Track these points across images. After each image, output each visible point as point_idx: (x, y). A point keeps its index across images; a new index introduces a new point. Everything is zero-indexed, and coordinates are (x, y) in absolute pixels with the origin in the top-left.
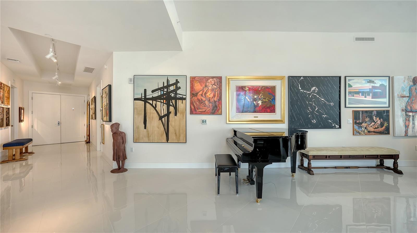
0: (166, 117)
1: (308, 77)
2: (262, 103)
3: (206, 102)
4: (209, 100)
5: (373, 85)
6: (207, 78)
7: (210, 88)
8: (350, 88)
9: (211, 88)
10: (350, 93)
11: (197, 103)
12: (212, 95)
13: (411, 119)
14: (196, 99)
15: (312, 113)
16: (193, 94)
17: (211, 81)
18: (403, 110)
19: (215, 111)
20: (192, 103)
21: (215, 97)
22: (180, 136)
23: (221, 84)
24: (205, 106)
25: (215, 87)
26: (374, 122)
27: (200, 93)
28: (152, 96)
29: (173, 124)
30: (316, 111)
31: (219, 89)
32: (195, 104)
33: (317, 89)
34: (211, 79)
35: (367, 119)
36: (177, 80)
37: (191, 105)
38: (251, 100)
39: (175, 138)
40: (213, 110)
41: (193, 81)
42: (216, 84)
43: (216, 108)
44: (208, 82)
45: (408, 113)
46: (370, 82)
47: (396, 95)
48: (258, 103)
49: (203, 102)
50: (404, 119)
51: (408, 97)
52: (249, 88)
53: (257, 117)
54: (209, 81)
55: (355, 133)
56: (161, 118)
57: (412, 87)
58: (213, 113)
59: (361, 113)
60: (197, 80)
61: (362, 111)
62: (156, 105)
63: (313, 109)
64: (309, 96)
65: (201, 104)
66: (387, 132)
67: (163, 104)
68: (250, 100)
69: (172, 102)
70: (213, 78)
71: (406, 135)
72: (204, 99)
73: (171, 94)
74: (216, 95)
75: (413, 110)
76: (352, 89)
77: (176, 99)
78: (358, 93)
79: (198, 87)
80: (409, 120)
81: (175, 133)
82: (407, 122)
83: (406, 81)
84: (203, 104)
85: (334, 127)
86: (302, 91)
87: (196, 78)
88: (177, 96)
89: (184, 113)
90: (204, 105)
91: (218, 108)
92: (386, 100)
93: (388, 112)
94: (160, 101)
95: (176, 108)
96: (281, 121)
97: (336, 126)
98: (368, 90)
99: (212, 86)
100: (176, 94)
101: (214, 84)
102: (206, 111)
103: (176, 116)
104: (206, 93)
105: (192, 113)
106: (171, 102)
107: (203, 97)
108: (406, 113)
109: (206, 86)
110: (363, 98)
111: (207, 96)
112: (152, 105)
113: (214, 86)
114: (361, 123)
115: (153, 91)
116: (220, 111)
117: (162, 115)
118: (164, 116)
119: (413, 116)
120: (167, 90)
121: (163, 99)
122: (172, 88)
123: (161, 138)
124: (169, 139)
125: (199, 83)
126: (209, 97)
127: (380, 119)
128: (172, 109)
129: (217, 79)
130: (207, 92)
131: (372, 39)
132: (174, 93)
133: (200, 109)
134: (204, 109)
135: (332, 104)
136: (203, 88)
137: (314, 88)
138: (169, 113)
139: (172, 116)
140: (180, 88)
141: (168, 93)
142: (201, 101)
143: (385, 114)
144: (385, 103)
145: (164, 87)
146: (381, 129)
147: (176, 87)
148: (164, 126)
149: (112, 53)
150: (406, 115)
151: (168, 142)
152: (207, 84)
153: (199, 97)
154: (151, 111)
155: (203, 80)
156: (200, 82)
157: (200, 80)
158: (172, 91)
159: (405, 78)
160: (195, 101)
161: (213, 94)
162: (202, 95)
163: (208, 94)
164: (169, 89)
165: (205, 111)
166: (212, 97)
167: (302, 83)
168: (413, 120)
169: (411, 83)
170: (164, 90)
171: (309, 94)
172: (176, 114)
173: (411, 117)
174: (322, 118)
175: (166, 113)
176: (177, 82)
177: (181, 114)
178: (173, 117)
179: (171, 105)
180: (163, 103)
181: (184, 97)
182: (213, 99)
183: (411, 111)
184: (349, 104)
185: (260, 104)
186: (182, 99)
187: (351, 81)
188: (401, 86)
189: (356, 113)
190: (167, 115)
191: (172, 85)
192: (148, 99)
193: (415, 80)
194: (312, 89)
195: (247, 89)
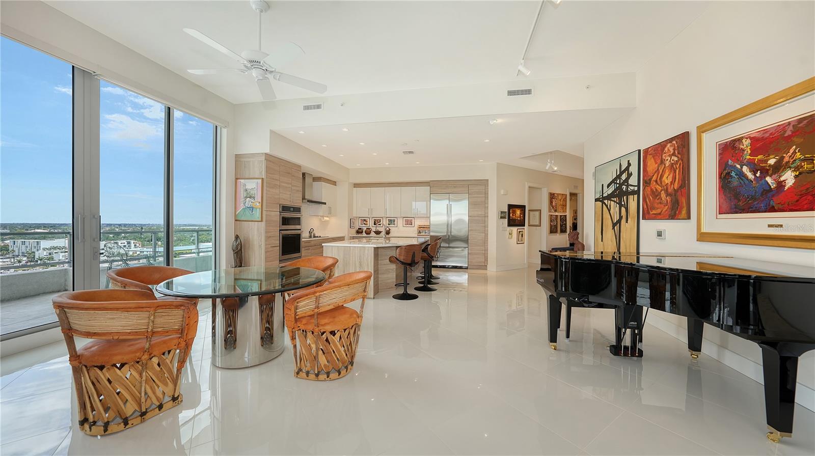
0: (618, 224)
2: (796, 177)
3: (662, 195)
4: (667, 190)
7: (667, 163)
9: (669, 163)
11: (651, 197)
12: (670, 179)
14: (649, 190)
16: (646, 182)
17: (669, 148)
19: (676, 212)
20: (644, 199)
21: (675, 181)
23: (684, 149)
24: (660, 203)
25: (676, 159)
27: (654, 178)
28: (608, 193)
31: (682, 162)
32: (647, 200)
34: (669, 145)
36: (629, 162)
37: (644, 203)
38: (758, 175)
40: (673, 209)
41: (646, 156)
42: (676, 152)
43: (677, 205)
44: (665, 153)
48: (782, 179)
49: (657, 196)
52: (751, 138)
54: (666, 149)
56: (614, 225)
58: (672, 216)
60: (651, 152)
62: (610, 207)
65: (655, 200)
67: (616, 204)
68: (755, 175)
69: (624, 200)
72: (659, 188)
73: (623, 186)
74: (677, 177)
77: (628, 193)
79: (651, 166)
84: (658, 199)
87: (649, 150)
88: (629, 189)
89: (635, 217)
90: (659, 200)
91: (681, 204)
94: (614, 199)
95: (627, 209)
99: (671, 158)
100: (628, 186)
101: (674, 154)
102: (663, 212)
103: (627, 223)
104: (662, 177)
105: (645, 217)
107: (658, 186)
109: (662, 161)
111: (664, 181)
112: (607, 206)
113: (673, 158)
115: (608, 186)
117: (615, 221)
120: (620, 181)
121: (616, 196)
122: (624, 177)
125: (652, 159)
126: (667, 183)
128: (623, 211)
130: (663, 173)
132: (626, 185)
133: (654, 208)
134: (659, 210)
136: (658, 166)
138: (621, 217)
140: (631, 175)
141: (621, 185)
142: (655, 194)
145: (615, 179)
147: (628, 173)
148: (617, 239)
152: (664, 156)
153: (654, 185)
154: (606, 216)
155: (658, 150)
156: (653, 157)
157: (654, 153)
158: (624, 182)
160: (647, 195)
161: (671, 175)
162: (656, 181)
163: (665, 178)
165: (660, 214)
166: (671, 183)
170: (617, 182)
172: (627, 220)
175: (619, 218)
176: (629, 165)
177: (632, 220)
178: (624, 225)
179: (623, 205)
180: (616, 202)
181: (636, 189)
182: (672, 185)
185: (791, 182)
186: (633, 193)
190: (619, 221)
191: (624, 171)
192: (604, 198)
195: (746, 144)
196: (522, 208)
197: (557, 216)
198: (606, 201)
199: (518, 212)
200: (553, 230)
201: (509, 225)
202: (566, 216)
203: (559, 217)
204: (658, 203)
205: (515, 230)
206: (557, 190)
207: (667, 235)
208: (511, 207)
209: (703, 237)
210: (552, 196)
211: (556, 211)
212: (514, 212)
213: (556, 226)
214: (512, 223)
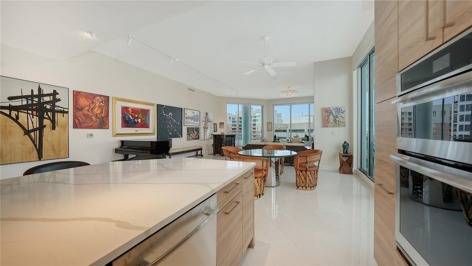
0: (38, 131)
1: (168, 106)
3: (93, 118)
4: (97, 116)
5: (194, 114)
6: (94, 96)
7: (97, 105)
8: (186, 115)
9: (99, 105)
10: (186, 118)
11: (83, 117)
12: (99, 112)
14: (81, 113)
15: (169, 128)
16: (77, 108)
17: (99, 99)
19: (102, 126)
20: (75, 117)
21: (102, 113)
22: (60, 151)
23: (108, 103)
24: (92, 121)
25: (103, 105)
26: (194, 133)
28: (10, 105)
29: (50, 139)
30: (172, 128)
31: (106, 107)
32: (79, 118)
33: (172, 114)
34: (98, 97)
35: (192, 132)
36: (55, 91)
37: (75, 120)
38: (133, 118)
39: (52, 154)
40: (100, 125)
41: (78, 95)
42: (103, 102)
43: (103, 123)
44: (96, 100)
46: (193, 113)
47: (201, 121)
48: (138, 120)
49: (89, 117)
50: (204, 132)
51: (205, 121)
53: (138, 131)
54: (97, 98)
55: (188, 139)
56: (27, 132)
57: (206, 117)
58: (100, 127)
59: (190, 129)
60: (82, 95)
62: (17, 117)
63: (170, 126)
64: (168, 118)
65: (87, 119)
66: (198, 138)
67: (31, 116)
69: (47, 114)
70: (100, 96)
71: (204, 139)
72: (90, 114)
73: (46, 105)
74: (104, 112)
75: (206, 127)
77: (53, 111)
78: (189, 118)
79: (83, 102)
81: (53, 149)
84: (89, 119)
85: (180, 137)
86: (164, 114)
87: (81, 93)
88: (56, 108)
89: (66, 127)
90: (91, 120)
91: (105, 123)
92: (198, 122)
93: (199, 128)
94: (26, 111)
95: (53, 122)
96: (153, 134)
98: (192, 117)
99: (100, 103)
100: (54, 106)
101: (102, 102)
102: (93, 126)
103: (54, 130)
104: (92, 109)
105: (75, 126)
106: (45, 114)
107: (89, 113)
108: (204, 129)
109: (93, 103)
110: (190, 121)
111: (94, 112)
112: (9, 116)
113: (101, 103)
114: (190, 134)
115: (11, 98)
116: (107, 126)
117: (31, 128)
118: (34, 130)
120: (39, 100)
121: (32, 110)
122: (47, 99)
123: (28, 157)
124: (42, 156)
125: (85, 99)
126: (97, 113)
127: (196, 132)
128: (46, 122)
129: (105, 98)
130: (94, 108)
131: (194, 91)
132: (50, 105)
133: (86, 123)
134: (90, 124)
135: (178, 123)
136: (90, 104)
138: (41, 127)
139: (47, 130)
140: (59, 100)
141: (41, 104)
142: (87, 116)
144: (198, 124)
145: (32, 96)
146: (197, 137)
147: (54, 98)
148: (33, 142)
151: (42, 159)
152: (94, 101)
153: (85, 111)
154: (6, 123)
157: (86, 96)
158: (47, 103)
160: (80, 116)
161: (100, 110)
162: (88, 110)
163: (95, 110)
164: (42, 100)
165: (91, 126)
166: (100, 114)
167: (165, 109)
170: (34, 99)
171: (168, 117)
172: (54, 128)
173: (206, 131)
174: (174, 131)
175: (38, 126)
176: (55, 93)
177: (61, 129)
178: (49, 131)
179: (46, 118)
180: (32, 114)
181: (66, 110)
182: (100, 115)
184: (186, 123)
185: (140, 122)
186: (63, 112)
187: (187, 111)
188: (203, 116)
189: (188, 128)
190: (39, 129)
191: (47, 95)
193: (207, 114)
194: (170, 114)
195: (130, 109)
204: (90, 121)
209: (116, 135)
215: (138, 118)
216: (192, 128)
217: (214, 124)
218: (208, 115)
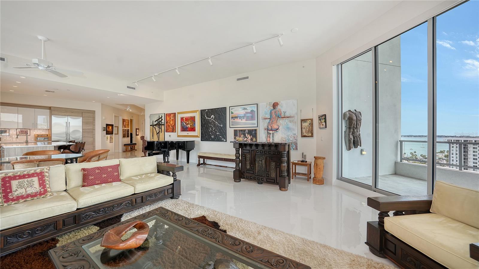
4: (172, 125)
8: (233, 114)
9: (172, 119)
10: (232, 117)
12: (172, 123)
13: (271, 136)
14: (167, 125)
15: (212, 131)
16: (166, 122)
18: (265, 129)
26: (246, 138)
27: (168, 122)
30: (214, 130)
31: (175, 120)
32: (167, 127)
33: (214, 116)
35: (242, 136)
43: (173, 129)
45: (269, 132)
46: (245, 109)
47: (260, 118)
50: (266, 136)
51: (269, 119)
53: (188, 134)
54: (171, 115)
56: (157, 134)
57: (272, 111)
58: (173, 131)
59: (238, 131)
61: (239, 130)
68: (185, 124)
70: (172, 113)
72: (170, 125)
74: (174, 122)
75: (273, 128)
76: (233, 115)
77: (161, 125)
78: (236, 117)
80: (270, 137)
82: (268, 138)
83: (268, 107)
85: (222, 141)
86: (207, 118)
90: (170, 127)
92: (255, 122)
93: (256, 130)
96: (198, 136)
97: (224, 140)
98: (243, 115)
100: (161, 123)
101: (173, 117)
105: (166, 131)
108: (267, 131)
110: (240, 121)
115: (155, 121)
116: (175, 131)
119: (273, 134)
122: (160, 120)
127: (250, 136)
130: (171, 121)
131: (247, 78)
133: (169, 130)
135: (222, 126)
136: (170, 119)
137: (212, 116)
138: (159, 131)
139: (160, 132)
141: (159, 122)
143: (254, 132)
144: (254, 124)
145: (157, 120)
149: (145, 105)
150: (268, 133)
152: (171, 117)
155: (169, 115)
159: (267, 104)
167: (207, 113)
168: (273, 137)
169: (272, 108)
171: (210, 120)
173: (271, 134)
174: (217, 134)
183: (272, 130)
184: (232, 125)
185: (189, 127)
186: (163, 125)
187: (233, 110)
188: (265, 110)
189: (235, 131)
190: (159, 133)
191: (160, 118)
192: (154, 125)
193: (275, 105)
194: (212, 117)
195: (184, 118)
196: (112, 125)
197: (125, 129)
198: (154, 126)
199: (110, 128)
200: (124, 136)
201: (107, 134)
202: (129, 130)
203: (126, 130)
205: (109, 136)
206: (126, 118)
207: (171, 136)
208: (107, 125)
209: (178, 136)
210: (124, 120)
211: (125, 127)
212: (109, 128)
213: (125, 134)
214: (108, 133)
215: (188, 124)
216: (242, 130)
217: (303, 121)
218: (279, 107)
